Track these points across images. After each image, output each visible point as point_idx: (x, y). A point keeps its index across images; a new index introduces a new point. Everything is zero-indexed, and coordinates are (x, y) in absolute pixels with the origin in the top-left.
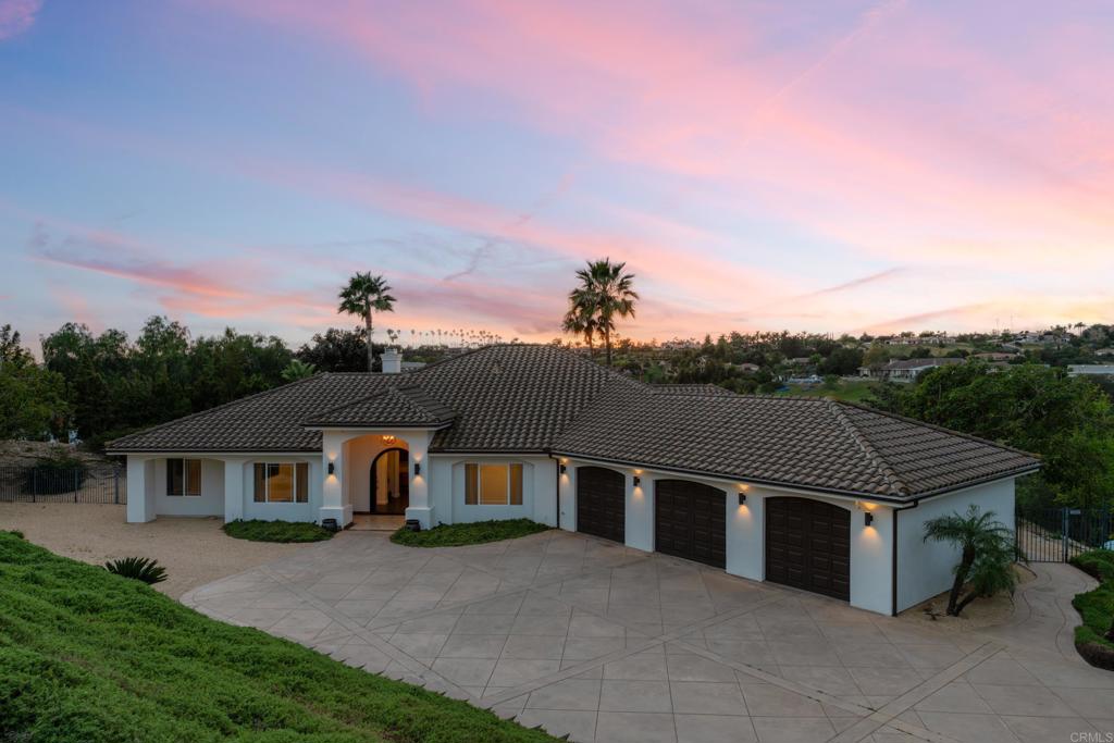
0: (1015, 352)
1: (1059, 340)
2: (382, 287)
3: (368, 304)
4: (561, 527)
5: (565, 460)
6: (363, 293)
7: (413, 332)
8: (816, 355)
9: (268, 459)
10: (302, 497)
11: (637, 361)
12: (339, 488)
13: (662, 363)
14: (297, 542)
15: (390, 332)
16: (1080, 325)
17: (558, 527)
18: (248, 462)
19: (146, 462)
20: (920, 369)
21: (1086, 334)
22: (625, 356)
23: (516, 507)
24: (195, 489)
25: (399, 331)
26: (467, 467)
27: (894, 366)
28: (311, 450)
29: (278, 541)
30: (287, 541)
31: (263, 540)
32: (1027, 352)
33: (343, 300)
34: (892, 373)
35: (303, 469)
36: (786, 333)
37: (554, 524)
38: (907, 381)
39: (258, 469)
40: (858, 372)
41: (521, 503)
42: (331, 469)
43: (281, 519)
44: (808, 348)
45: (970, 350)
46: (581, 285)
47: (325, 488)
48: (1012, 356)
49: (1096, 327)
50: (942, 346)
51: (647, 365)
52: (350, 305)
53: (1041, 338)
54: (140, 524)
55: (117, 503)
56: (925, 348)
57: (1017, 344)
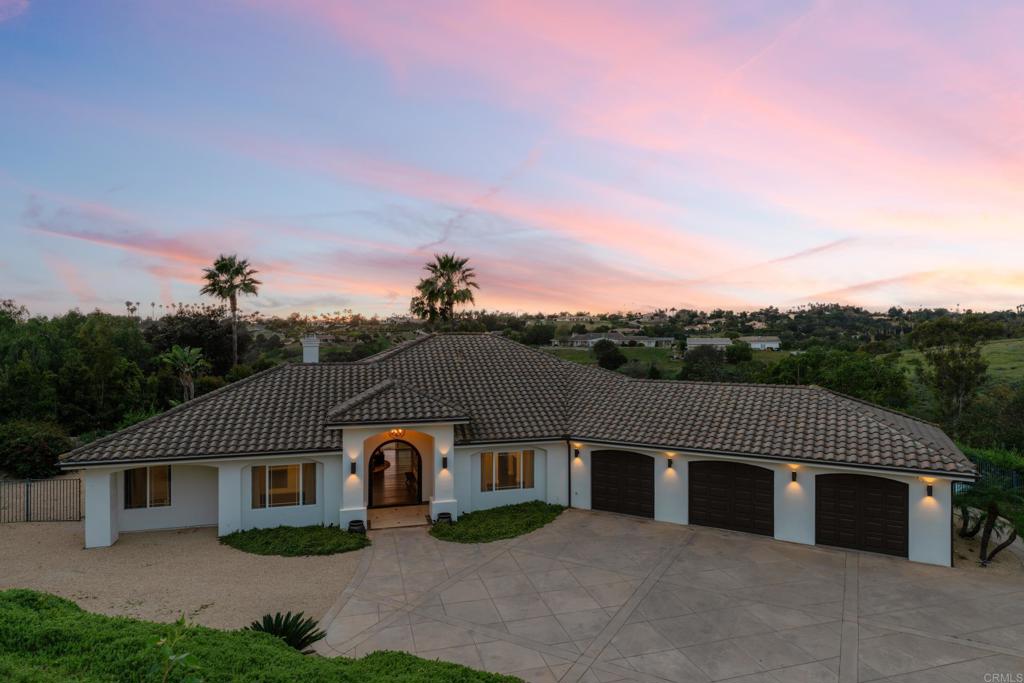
0: (638, 327)
1: (663, 320)
2: (247, 270)
3: (233, 287)
4: (573, 505)
5: (578, 445)
6: (228, 275)
7: (153, 305)
8: (507, 329)
9: (271, 462)
10: (310, 498)
11: (367, 333)
12: (361, 487)
13: (388, 334)
14: (342, 551)
15: (128, 304)
16: (673, 309)
17: (570, 506)
18: (246, 467)
19: (111, 474)
20: (595, 340)
21: (678, 316)
22: (357, 328)
23: (529, 490)
24: (162, 500)
25: (138, 304)
26: (483, 456)
27: (576, 338)
28: (329, 449)
29: (320, 553)
30: (329, 553)
31: (300, 554)
32: (645, 328)
33: (207, 282)
34: (575, 344)
35: (310, 469)
36: (484, 311)
37: (565, 504)
38: (587, 349)
39: (257, 473)
40: (549, 343)
41: (533, 486)
42: (353, 469)
43: (285, 524)
44: (502, 323)
45: (610, 326)
46: (429, 275)
47: (345, 489)
48: (636, 330)
49: (683, 311)
50: (592, 322)
51: (376, 336)
52: (215, 288)
53: (652, 318)
54: (104, 548)
55: (28, 520)
56: (582, 324)
57: (638, 322)
